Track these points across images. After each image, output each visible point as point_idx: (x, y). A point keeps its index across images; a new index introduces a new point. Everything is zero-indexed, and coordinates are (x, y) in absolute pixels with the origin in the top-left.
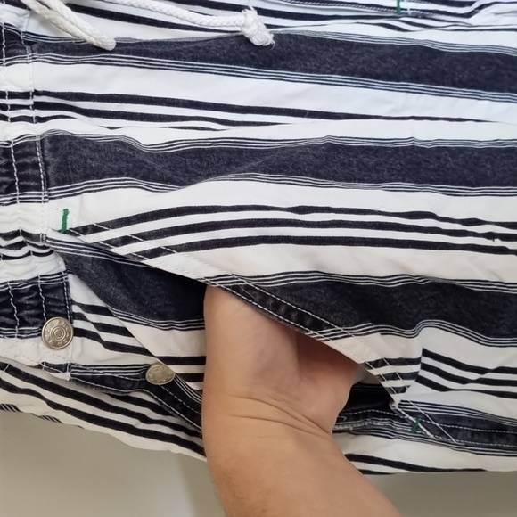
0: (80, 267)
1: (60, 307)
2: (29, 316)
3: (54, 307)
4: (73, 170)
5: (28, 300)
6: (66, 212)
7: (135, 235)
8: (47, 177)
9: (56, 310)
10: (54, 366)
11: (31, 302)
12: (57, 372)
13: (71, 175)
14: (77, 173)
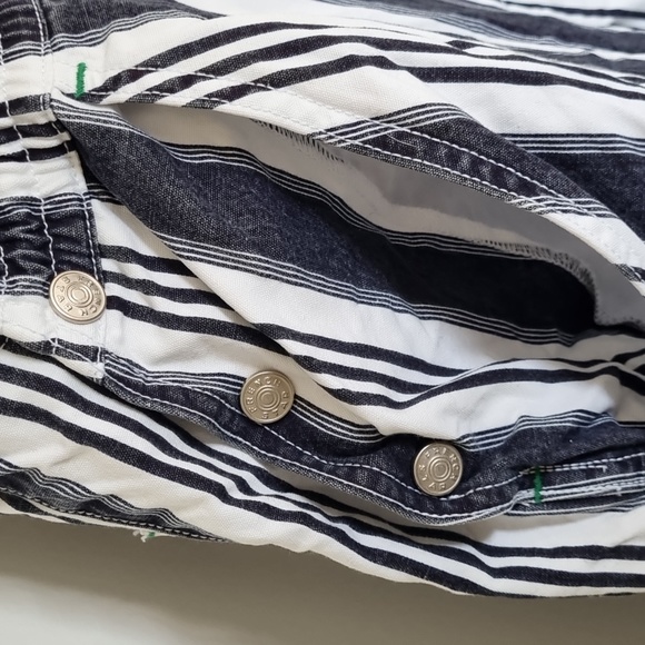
0: (110, 154)
1: (80, 255)
2: (25, 257)
3: (70, 253)
4: (89, 13)
5: (23, 231)
6: (82, 68)
7: (201, 71)
8: (49, 24)
9: (74, 259)
10: (73, 347)
11: (29, 236)
12: (79, 358)
13: (88, 19)
14: (96, 17)
